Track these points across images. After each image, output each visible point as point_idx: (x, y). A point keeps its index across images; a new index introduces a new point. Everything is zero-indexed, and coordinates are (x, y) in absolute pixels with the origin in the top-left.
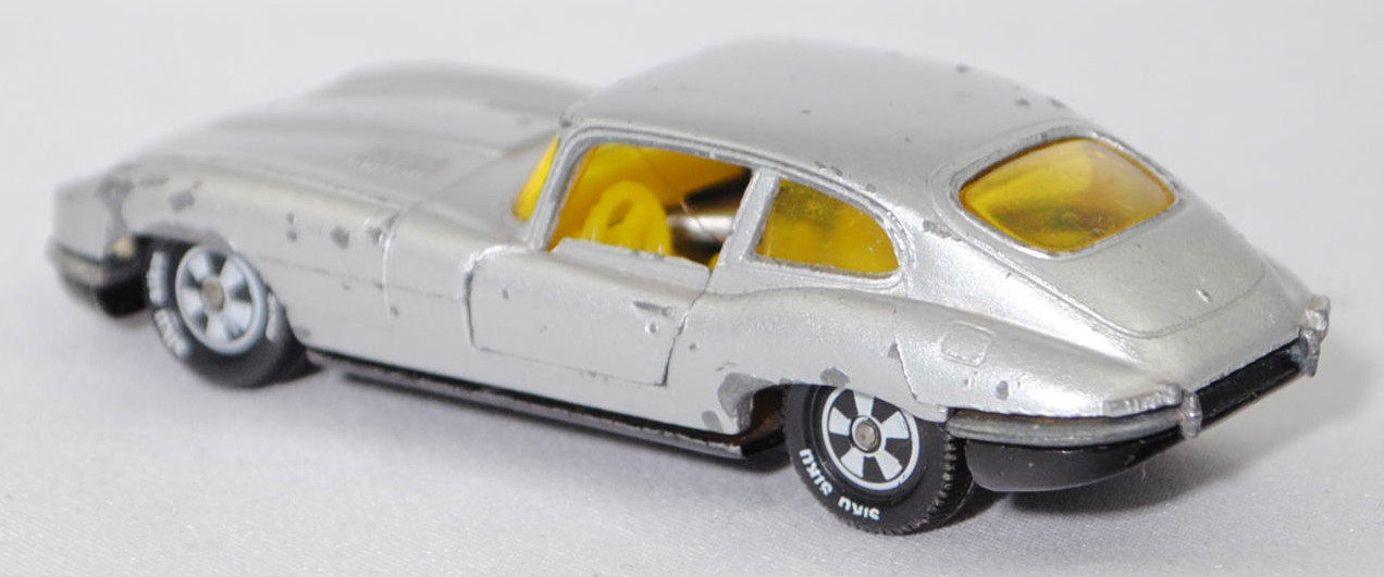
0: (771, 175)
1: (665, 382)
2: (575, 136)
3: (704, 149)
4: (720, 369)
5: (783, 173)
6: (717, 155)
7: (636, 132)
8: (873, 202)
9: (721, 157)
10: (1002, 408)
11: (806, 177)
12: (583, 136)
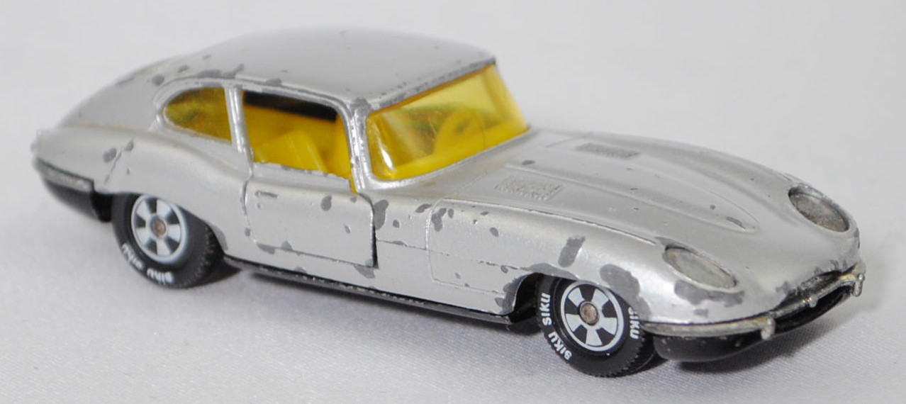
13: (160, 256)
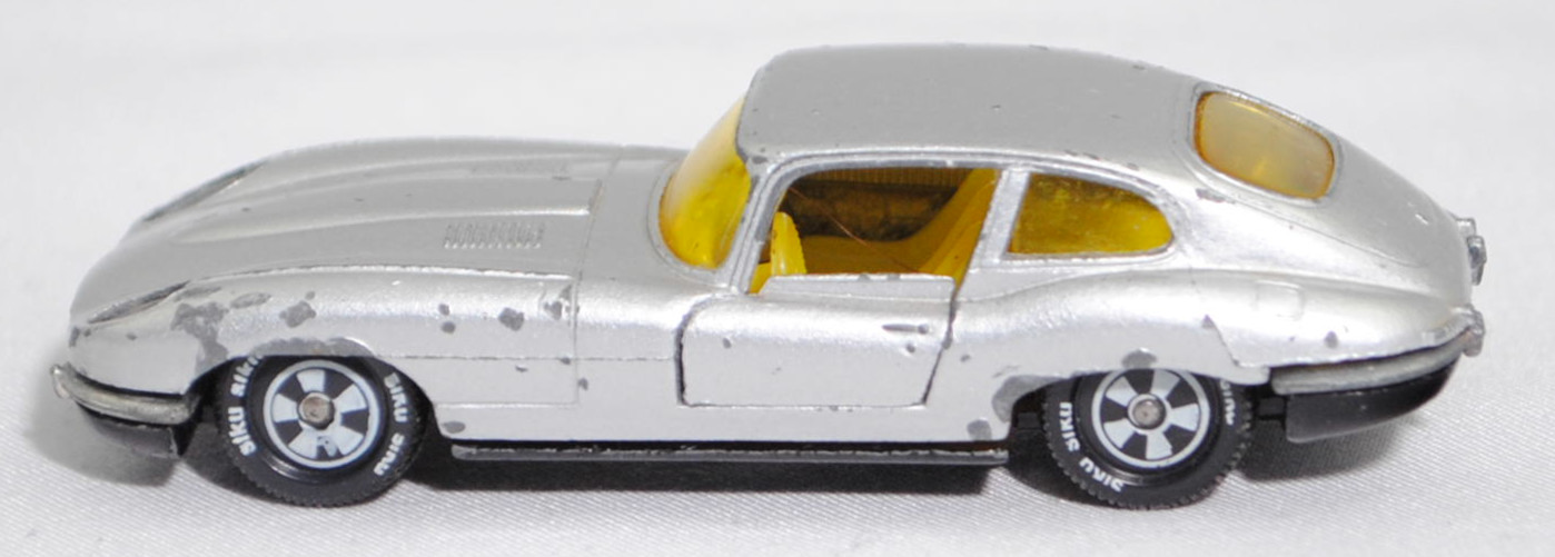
0: (1023, 172)
1: (925, 399)
2: (775, 171)
3: (938, 158)
4: (998, 375)
5: (1037, 167)
6: (955, 163)
7: (853, 154)
8: (1140, 181)
9: (961, 163)
10: (1335, 358)
11: (1063, 167)
12: (789, 169)
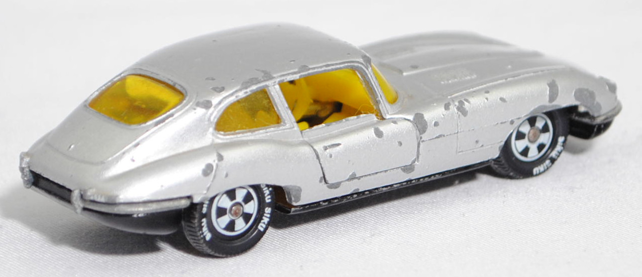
13: (236, 231)
